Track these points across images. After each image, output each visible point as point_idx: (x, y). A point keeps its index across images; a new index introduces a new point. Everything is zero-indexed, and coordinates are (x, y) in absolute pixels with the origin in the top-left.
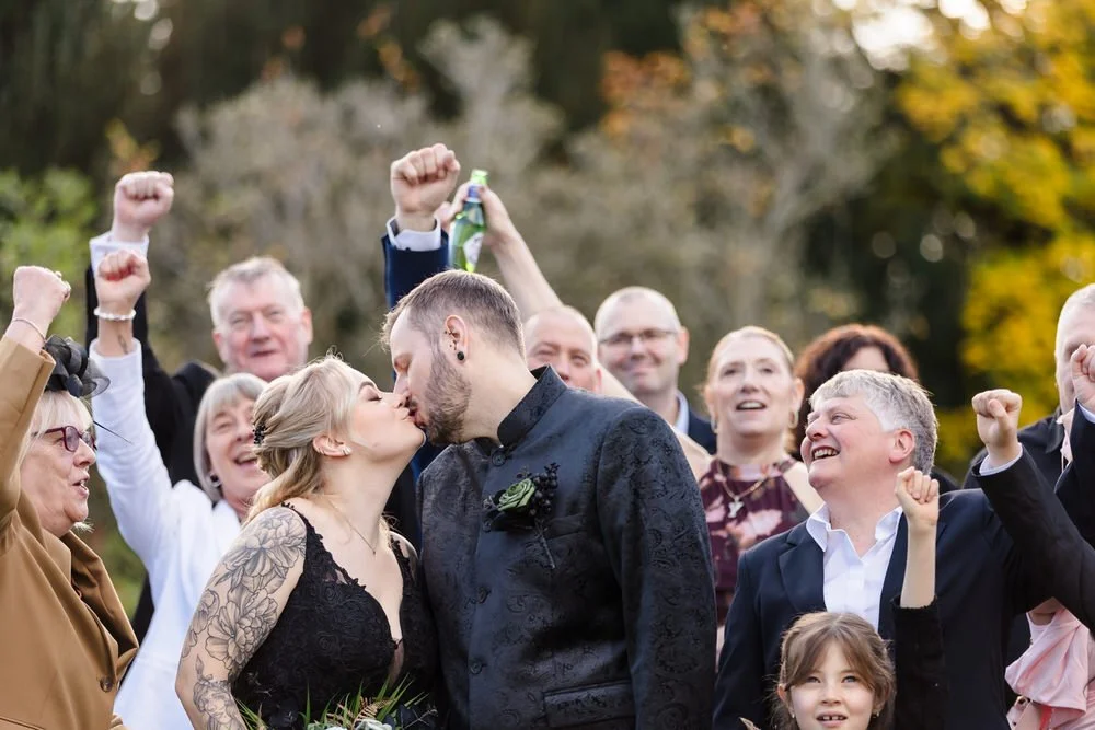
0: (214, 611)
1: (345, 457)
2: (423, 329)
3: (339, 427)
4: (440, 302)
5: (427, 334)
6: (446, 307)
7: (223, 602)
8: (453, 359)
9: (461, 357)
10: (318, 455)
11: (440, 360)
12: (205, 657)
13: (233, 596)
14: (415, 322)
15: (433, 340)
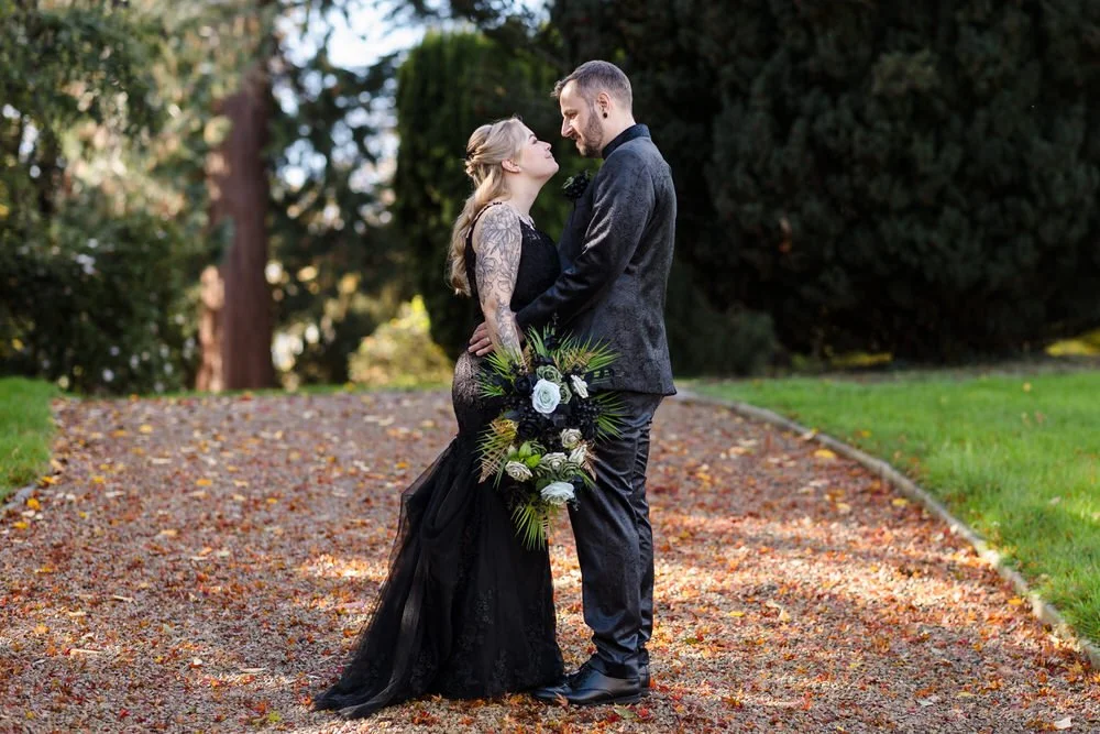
0: (497, 268)
1: (518, 173)
2: (584, 97)
3: (515, 156)
4: (595, 82)
5: (586, 100)
6: (597, 86)
7: (500, 262)
8: (600, 115)
9: (605, 115)
10: (504, 169)
11: (593, 117)
12: (500, 293)
13: (503, 257)
14: (579, 93)
15: (590, 104)
